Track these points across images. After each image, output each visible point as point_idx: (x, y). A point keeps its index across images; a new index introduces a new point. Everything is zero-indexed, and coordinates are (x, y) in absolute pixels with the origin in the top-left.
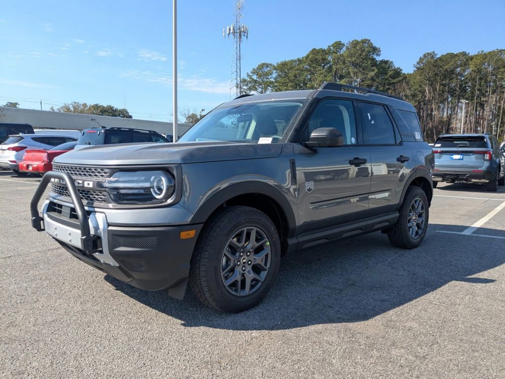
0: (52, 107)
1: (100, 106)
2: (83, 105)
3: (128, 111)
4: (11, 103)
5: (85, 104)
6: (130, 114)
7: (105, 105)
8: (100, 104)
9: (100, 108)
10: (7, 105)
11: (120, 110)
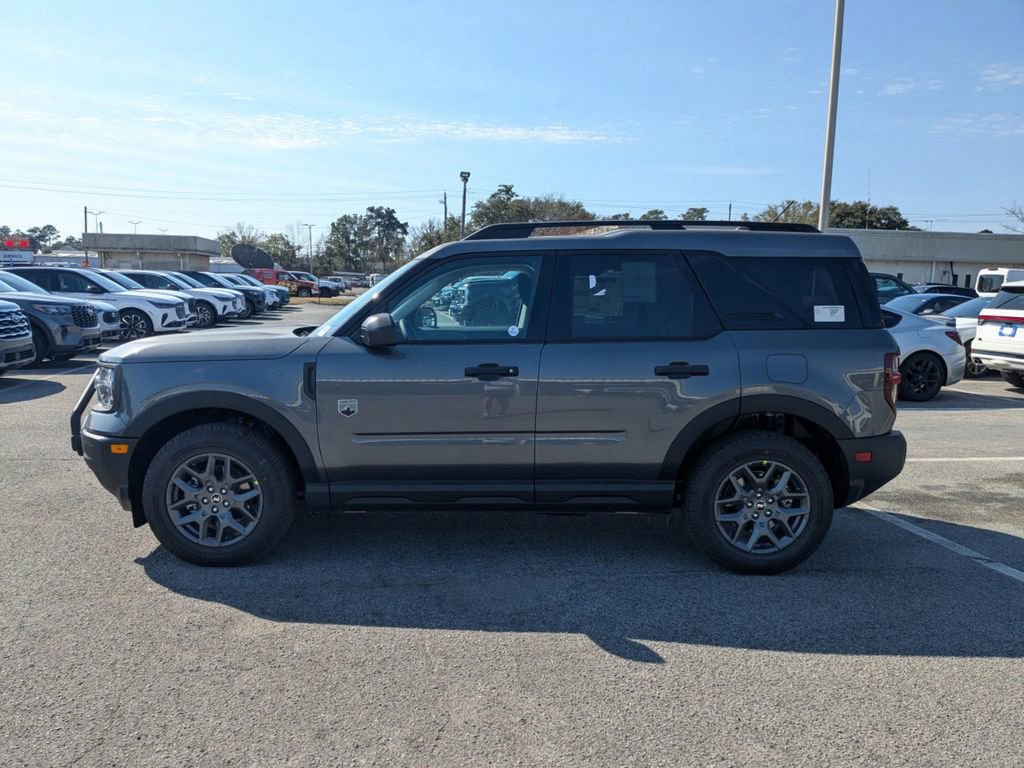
0: (746, 214)
1: (840, 205)
2: (805, 205)
3: (900, 211)
4: (695, 210)
5: (810, 203)
6: (904, 217)
7: (850, 203)
8: (840, 201)
9: (837, 211)
10: (688, 213)
11: (881, 210)
